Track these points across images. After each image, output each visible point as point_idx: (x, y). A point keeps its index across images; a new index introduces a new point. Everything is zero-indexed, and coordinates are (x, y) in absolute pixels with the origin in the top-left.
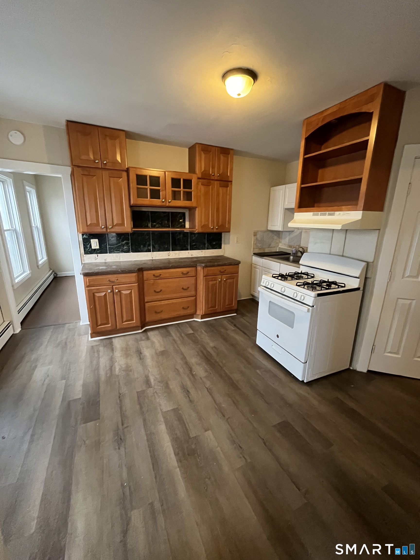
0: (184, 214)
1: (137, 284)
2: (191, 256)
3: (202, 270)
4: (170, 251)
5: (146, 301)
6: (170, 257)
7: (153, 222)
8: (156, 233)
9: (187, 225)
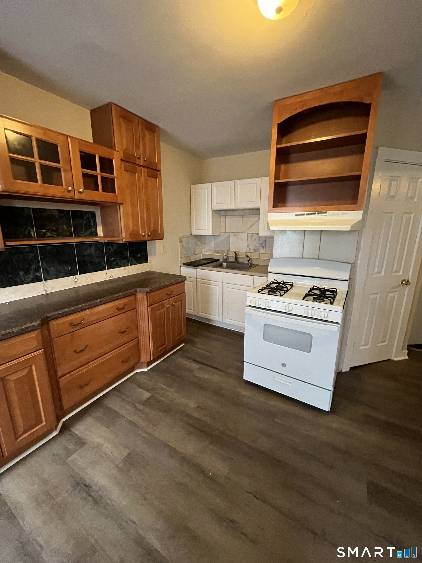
0: (93, 215)
1: (43, 349)
2: (111, 279)
3: (145, 298)
4: (77, 274)
5: (60, 374)
6: (78, 285)
7: (39, 227)
8: (48, 248)
9: (100, 232)
